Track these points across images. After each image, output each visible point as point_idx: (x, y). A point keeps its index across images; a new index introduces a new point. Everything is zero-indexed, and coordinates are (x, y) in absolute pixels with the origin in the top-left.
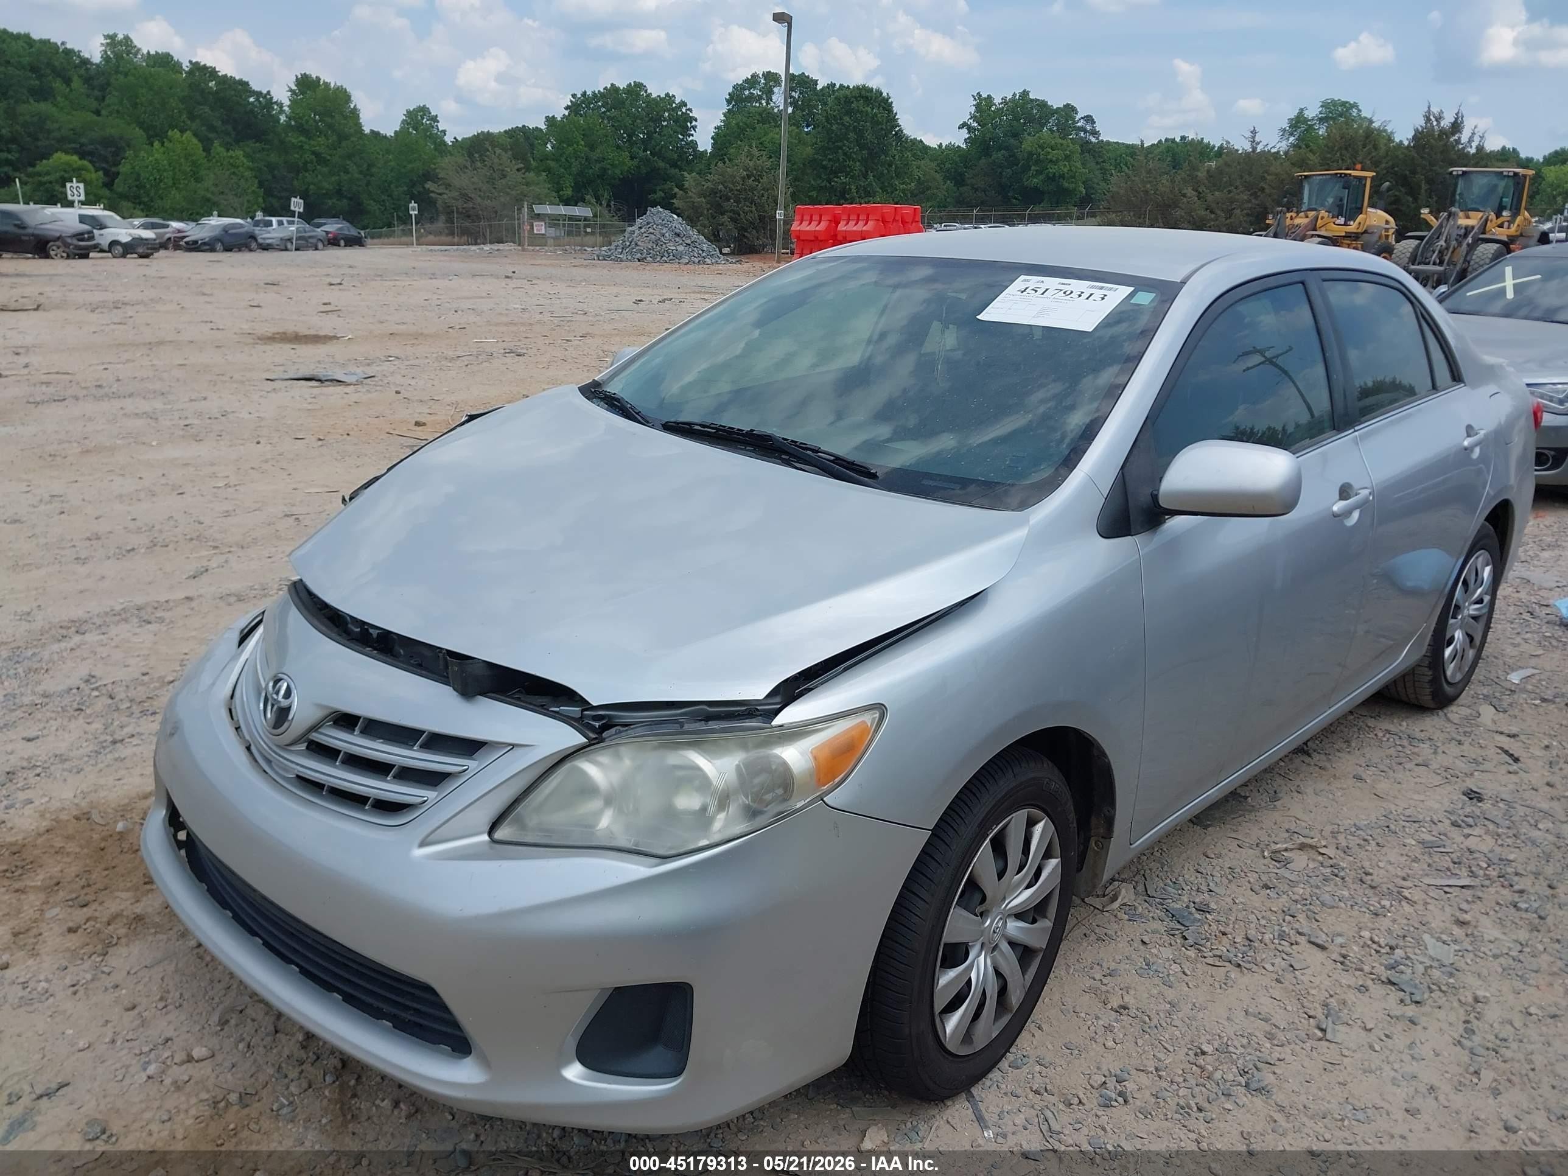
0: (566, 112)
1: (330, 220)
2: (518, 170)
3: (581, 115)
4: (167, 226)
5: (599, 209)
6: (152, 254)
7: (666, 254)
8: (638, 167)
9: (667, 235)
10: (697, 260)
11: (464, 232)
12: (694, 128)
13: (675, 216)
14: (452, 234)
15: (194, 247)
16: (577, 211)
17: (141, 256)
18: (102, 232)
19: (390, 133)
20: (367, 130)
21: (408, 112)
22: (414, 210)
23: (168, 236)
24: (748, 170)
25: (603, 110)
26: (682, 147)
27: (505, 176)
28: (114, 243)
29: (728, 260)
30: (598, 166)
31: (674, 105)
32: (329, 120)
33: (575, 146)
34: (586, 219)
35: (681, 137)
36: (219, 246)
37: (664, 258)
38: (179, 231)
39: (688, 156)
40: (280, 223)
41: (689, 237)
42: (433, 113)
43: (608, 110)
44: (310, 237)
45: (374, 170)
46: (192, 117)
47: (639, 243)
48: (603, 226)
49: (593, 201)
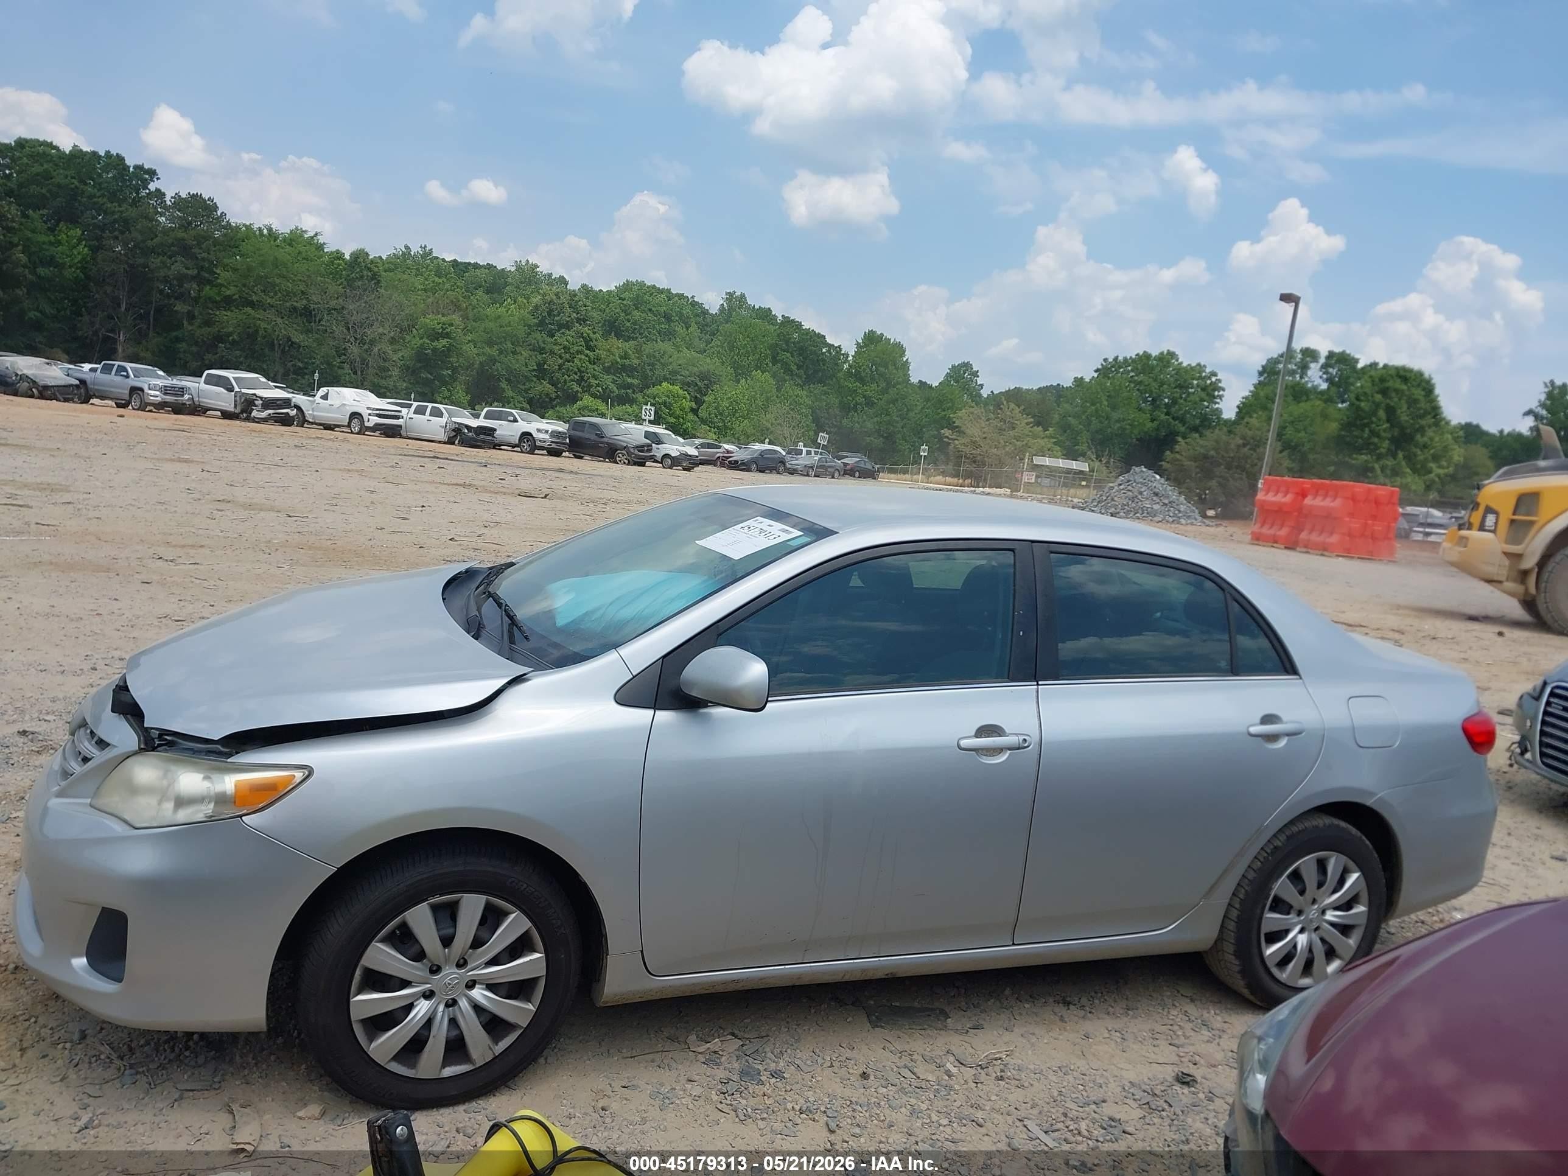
0: (1096, 375)
1: (850, 454)
2: (1027, 424)
3: (1109, 378)
4: (720, 447)
5: (1097, 464)
6: (693, 468)
7: (1140, 511)
8: (1157, 429)
9: (1145, 493)
10: (1171, 519)
11: (968, 475)
12: (1221, 397)
13: (1158, 477)
14: (957, 476)
15: (735, 466)
16: (1074, 465)
17: (684, 470)
18: (659, 446)
19: (935, 384)
20: (914, 380)
21: (953, 366)
22: (924, 451)
23: (718, 455)
24: (1245, 439)
25: (1132, 374)
26: (1206, 414)
27: (1014, 428)
28: (666, 456)
29: (1204, 523)
30: (1118, 425)
31: (1204, 374)
32: (882, 369)
33: (1098, 405)
34: (1081, 472)
35: (1206, 403)
36: (754, 467)
37: (1138, 515)
38: (728, 452)
39: (1208, 421)
40: (808, 453)
41: (1167, 497)
42: (975, 369)
43: (1137, 375)
44: (830, 467)
45: (911, 414)
46: (775, 361)
47: (1116, 499)
48: (1098, 481)
49: (1093, 457)
